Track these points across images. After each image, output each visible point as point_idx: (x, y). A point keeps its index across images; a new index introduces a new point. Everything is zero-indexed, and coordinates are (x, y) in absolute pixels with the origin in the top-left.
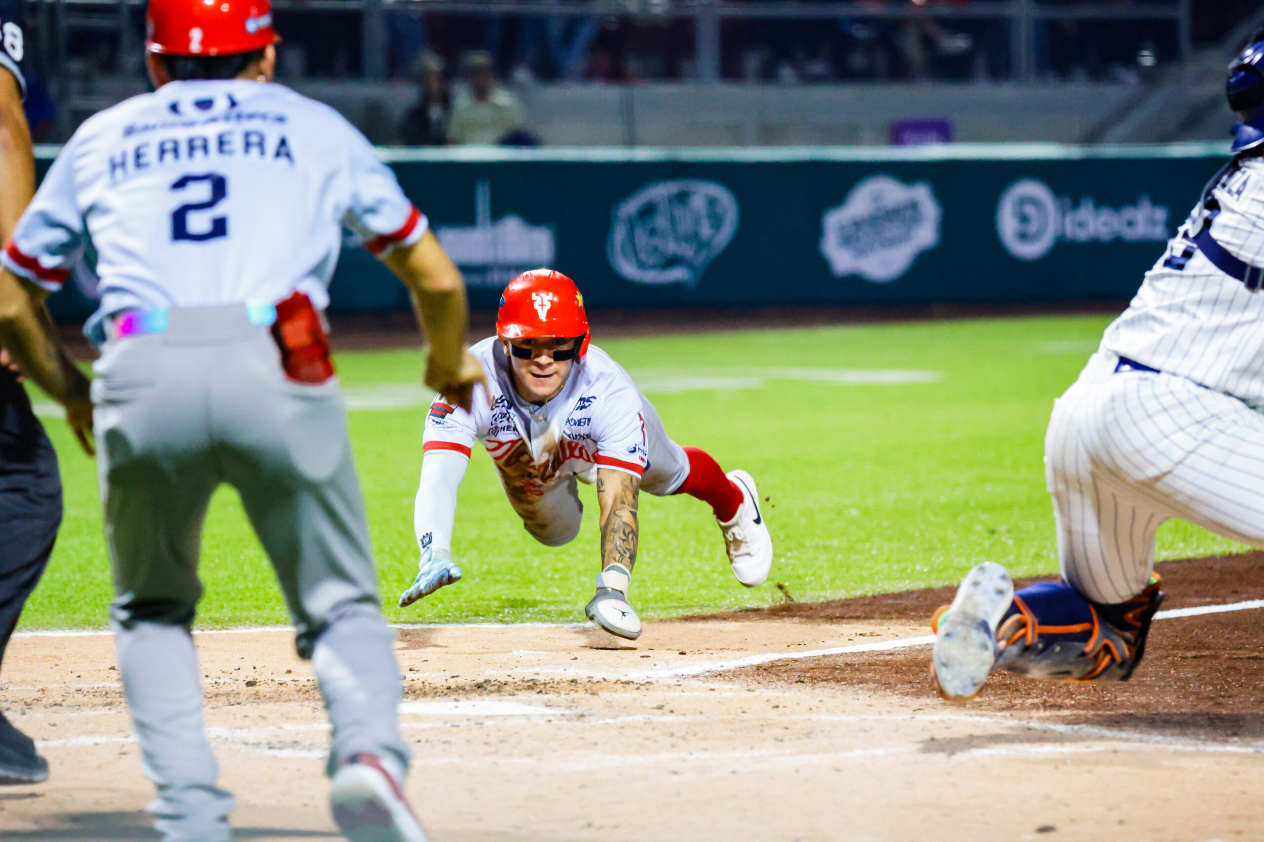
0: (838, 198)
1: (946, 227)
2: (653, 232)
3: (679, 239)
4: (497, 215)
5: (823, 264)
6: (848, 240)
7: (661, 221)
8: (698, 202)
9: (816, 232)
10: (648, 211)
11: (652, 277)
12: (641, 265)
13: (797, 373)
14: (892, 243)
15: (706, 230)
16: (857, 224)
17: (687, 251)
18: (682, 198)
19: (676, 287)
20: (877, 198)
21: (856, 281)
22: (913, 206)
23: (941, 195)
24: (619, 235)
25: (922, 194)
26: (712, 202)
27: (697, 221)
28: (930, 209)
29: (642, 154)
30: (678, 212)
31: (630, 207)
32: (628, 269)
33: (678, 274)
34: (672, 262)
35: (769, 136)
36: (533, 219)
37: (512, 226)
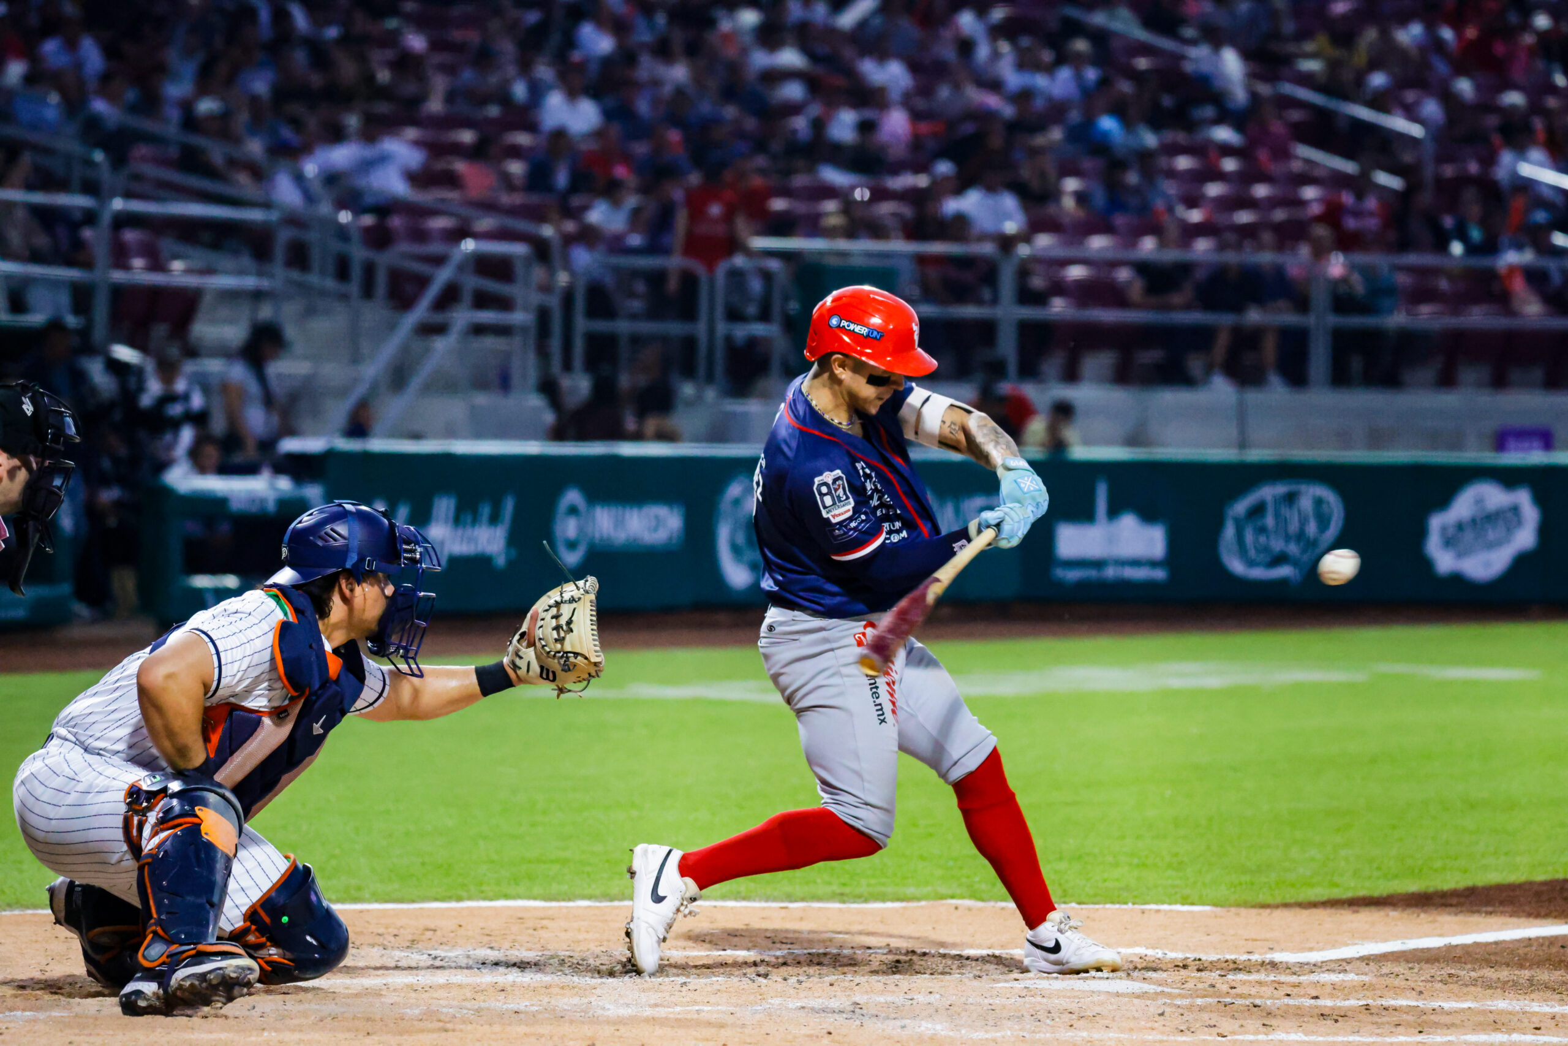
0: (1443, 501)
1: (1544, 530)
2: (1262, 530)
3: (1288, 538)
4: (1114, 512)
5: (1426, 564)
6: (1449, 542)
7: (1269, 521)
8: (1306, 503)
9: (1421, 533)
10: (1258, 510)
11: (1258, 573)
12: (1251, 563)
13: (1400, 668)
14: (1491, 546)
15: (1312, 529)
16: (1460, 527)
17: (1293, 549)
18: (1291, 498)
19: (1283, 582)
20: (1479, 501)
21: (1457, 579)
22: (1515, 509)
23: (1539, 500)
24: (1229, 532)
25: (1523, 498)
26: (1319, 502)
27: (1303, 522)
28: (1531, 514)
29: (1255, 455)
30: (1285, 511)
31: (1240, 507)
32: (1237, 566)
33: (1284, 571)
34: (1279, 559)
35: (1376, 439)
36: (1148, 516)
37: (1128, 522)
